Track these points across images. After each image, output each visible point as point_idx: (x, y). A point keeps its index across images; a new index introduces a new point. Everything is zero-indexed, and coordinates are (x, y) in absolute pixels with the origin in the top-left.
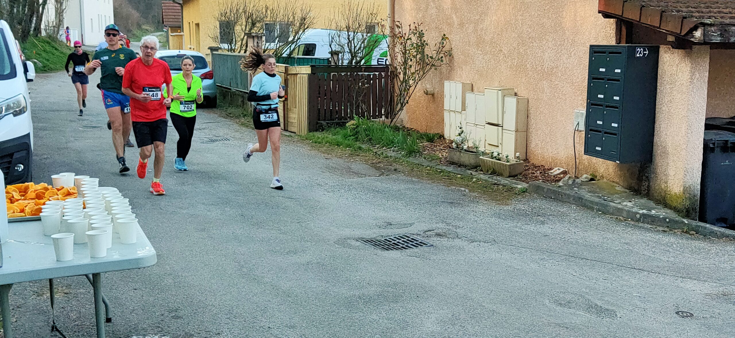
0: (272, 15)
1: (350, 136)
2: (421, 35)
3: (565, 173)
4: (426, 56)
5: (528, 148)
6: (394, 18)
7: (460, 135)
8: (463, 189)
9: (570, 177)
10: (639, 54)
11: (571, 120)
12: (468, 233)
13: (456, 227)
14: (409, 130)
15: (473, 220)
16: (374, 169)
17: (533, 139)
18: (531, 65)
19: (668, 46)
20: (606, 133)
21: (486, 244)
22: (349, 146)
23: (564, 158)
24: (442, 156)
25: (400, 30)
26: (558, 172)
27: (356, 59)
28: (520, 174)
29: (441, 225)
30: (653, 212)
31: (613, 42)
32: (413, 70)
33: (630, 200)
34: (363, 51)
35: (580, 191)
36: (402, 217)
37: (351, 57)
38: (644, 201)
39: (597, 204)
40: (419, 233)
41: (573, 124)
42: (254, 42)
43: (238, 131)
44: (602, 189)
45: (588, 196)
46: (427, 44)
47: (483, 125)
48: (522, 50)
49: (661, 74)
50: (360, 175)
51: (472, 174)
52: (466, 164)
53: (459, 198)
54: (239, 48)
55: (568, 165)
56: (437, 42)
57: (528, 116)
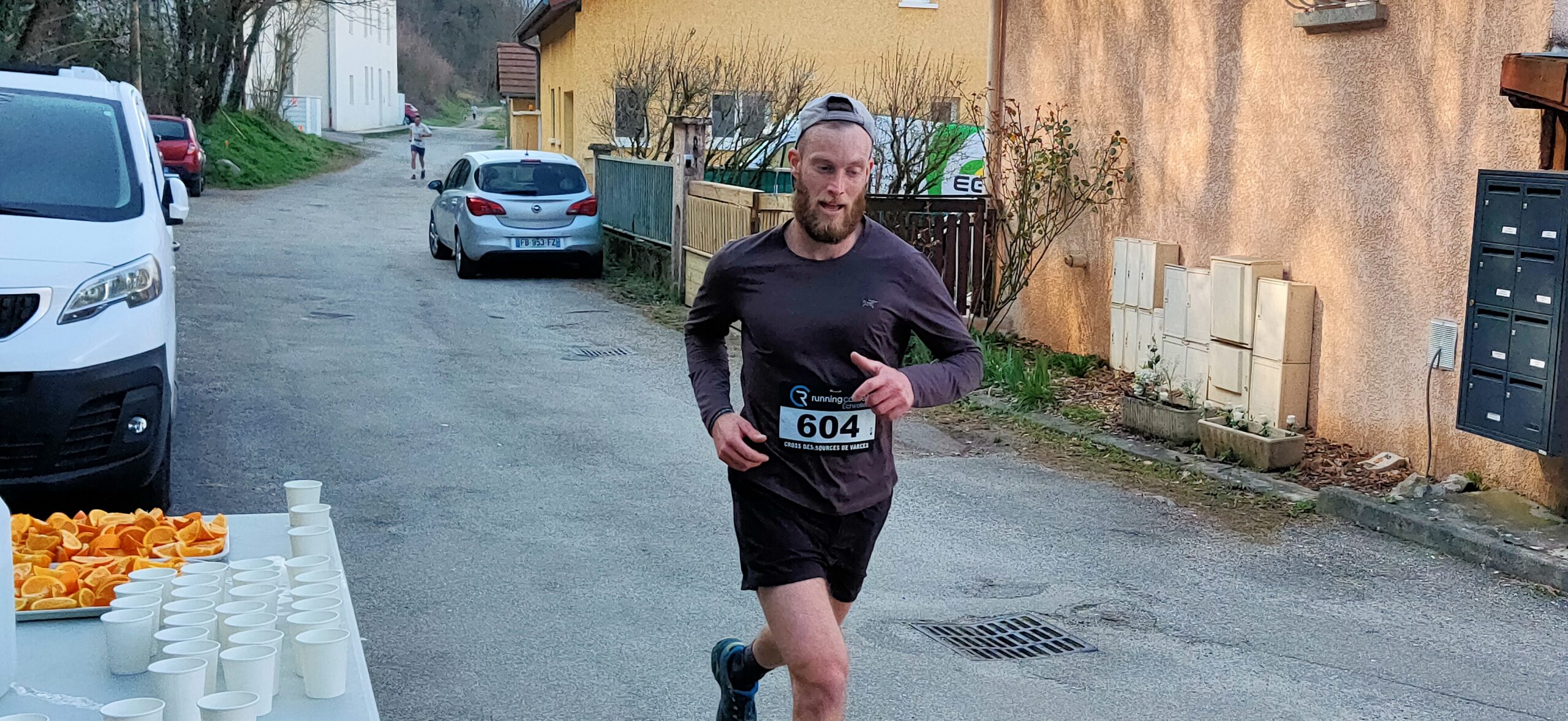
0: (729, 77)
2: (1063, 132)
3: (1402, 466)
4: (1073, 180)
5: (1311, 402)
6: (1001, 92)
7: (1151, 365)
8: (1160, 498)
9: (1418, 480)
11: (1421, 342)
12: (1180, 616)
13: (1151, 599)
14: (1026, 345)
15: (1189, 580)
16: (948, 438)
17: (1325, 382)
18: (1326, 211)
20: (1513, 381)
21: (1227, 651)
23: (1401, 430)
24: (1109, 411)
25: (1016, 119)
26: (1386, 463)
27: (909, 177)
28: (1297, 465)
29: (1111, 593)
31: (1533, 166)
32: (1042, 209)
34: (923, 160)
35: (1445, 515)
36: (1019, 568)
37: (897, 173)
39: (1487, 550)
40: (1060, 612)
41: (1426, 351)
42: (687, 138)
43: (645, 333)
44: (1497, 512)
45: (1464, 529)
46: (1076, 153)
47: (1205, 343)
48: (1304, 174)
50: (915, 452)
51: (1178, 460)
52: (1166, 434)
53: (1153, 523)
54: (656, 149)
55: (1411, 447)
56: (1098, 147)
57: (1314, 328)
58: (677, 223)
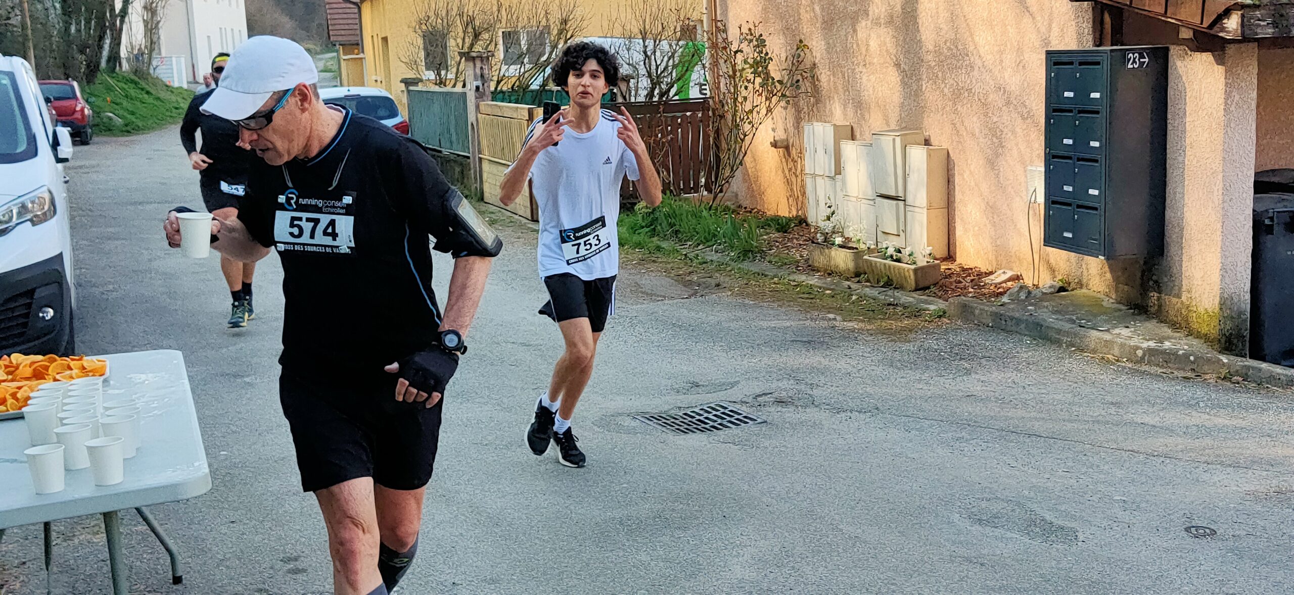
0: (509, 16)
1: (643, 227)
2: (761, 43)
3: (1018, 278)
4: (771, 80)
5: (951, 236)
6: (715, 15)
7: (828, 218)
8: (831, 316)
9: (1021, 288)
10: (1132, 64)
11: (1023, 185)
12: (832, 395)
13: (813, 386)
14: (747, 212)
15: (844, 371)
16: (680, 286)
17: (959, 221)
18: (951, 90)
19: (1182, 47)
20: (1079, 206)
21: (862, 416)
22: (639, 245)
23: (1013, 251)
24: (801, 256)
25: (724, 36)
26: (1004, 277)
27: (660, 85)
28: (935, 285)
29: (784, 384)
30: (1167, 345)
31: (1088, 44)
32: (749, 105)
33: (1127, 325)
35: (1039, 311)
36: (719, 372)
37: (650, 85)
38: (1151, 325)
39: (1067, 334)
40: (745, 399)
41: (1026, 190)
42: (475, 70)
44: (1077, 306)
45: (1051, 320)
46: (771, 59)
47: (871, 198)
48: (934, 64)
49: (1173, 97)
50: (653, 298)
51: (850, 288)
52: (841, 271)
53: (824, 333)
54: (454, 79)
55: (1021, 264)
56: (788, 54)
57: (949, 181)
58: (473, 137)
